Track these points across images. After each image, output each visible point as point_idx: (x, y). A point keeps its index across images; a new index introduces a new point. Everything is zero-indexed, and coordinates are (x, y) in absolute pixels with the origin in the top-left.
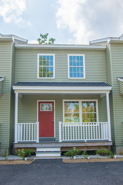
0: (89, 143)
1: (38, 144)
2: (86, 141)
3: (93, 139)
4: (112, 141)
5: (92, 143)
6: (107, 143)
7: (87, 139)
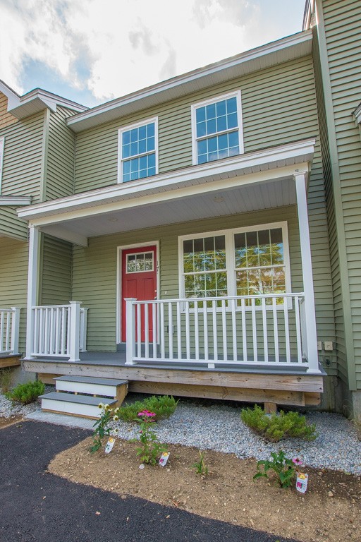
0: (223, 375)
1: (72, 366)
2: (211, 367)
3: (238, 360)
4: (319, 372)
5: (234, 375)
6: (296, 381)
7: (216, 361)
